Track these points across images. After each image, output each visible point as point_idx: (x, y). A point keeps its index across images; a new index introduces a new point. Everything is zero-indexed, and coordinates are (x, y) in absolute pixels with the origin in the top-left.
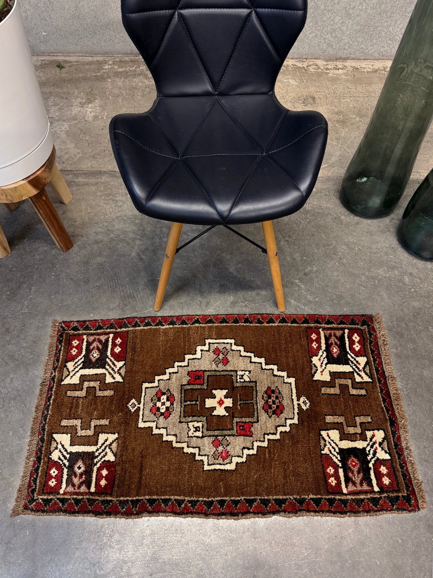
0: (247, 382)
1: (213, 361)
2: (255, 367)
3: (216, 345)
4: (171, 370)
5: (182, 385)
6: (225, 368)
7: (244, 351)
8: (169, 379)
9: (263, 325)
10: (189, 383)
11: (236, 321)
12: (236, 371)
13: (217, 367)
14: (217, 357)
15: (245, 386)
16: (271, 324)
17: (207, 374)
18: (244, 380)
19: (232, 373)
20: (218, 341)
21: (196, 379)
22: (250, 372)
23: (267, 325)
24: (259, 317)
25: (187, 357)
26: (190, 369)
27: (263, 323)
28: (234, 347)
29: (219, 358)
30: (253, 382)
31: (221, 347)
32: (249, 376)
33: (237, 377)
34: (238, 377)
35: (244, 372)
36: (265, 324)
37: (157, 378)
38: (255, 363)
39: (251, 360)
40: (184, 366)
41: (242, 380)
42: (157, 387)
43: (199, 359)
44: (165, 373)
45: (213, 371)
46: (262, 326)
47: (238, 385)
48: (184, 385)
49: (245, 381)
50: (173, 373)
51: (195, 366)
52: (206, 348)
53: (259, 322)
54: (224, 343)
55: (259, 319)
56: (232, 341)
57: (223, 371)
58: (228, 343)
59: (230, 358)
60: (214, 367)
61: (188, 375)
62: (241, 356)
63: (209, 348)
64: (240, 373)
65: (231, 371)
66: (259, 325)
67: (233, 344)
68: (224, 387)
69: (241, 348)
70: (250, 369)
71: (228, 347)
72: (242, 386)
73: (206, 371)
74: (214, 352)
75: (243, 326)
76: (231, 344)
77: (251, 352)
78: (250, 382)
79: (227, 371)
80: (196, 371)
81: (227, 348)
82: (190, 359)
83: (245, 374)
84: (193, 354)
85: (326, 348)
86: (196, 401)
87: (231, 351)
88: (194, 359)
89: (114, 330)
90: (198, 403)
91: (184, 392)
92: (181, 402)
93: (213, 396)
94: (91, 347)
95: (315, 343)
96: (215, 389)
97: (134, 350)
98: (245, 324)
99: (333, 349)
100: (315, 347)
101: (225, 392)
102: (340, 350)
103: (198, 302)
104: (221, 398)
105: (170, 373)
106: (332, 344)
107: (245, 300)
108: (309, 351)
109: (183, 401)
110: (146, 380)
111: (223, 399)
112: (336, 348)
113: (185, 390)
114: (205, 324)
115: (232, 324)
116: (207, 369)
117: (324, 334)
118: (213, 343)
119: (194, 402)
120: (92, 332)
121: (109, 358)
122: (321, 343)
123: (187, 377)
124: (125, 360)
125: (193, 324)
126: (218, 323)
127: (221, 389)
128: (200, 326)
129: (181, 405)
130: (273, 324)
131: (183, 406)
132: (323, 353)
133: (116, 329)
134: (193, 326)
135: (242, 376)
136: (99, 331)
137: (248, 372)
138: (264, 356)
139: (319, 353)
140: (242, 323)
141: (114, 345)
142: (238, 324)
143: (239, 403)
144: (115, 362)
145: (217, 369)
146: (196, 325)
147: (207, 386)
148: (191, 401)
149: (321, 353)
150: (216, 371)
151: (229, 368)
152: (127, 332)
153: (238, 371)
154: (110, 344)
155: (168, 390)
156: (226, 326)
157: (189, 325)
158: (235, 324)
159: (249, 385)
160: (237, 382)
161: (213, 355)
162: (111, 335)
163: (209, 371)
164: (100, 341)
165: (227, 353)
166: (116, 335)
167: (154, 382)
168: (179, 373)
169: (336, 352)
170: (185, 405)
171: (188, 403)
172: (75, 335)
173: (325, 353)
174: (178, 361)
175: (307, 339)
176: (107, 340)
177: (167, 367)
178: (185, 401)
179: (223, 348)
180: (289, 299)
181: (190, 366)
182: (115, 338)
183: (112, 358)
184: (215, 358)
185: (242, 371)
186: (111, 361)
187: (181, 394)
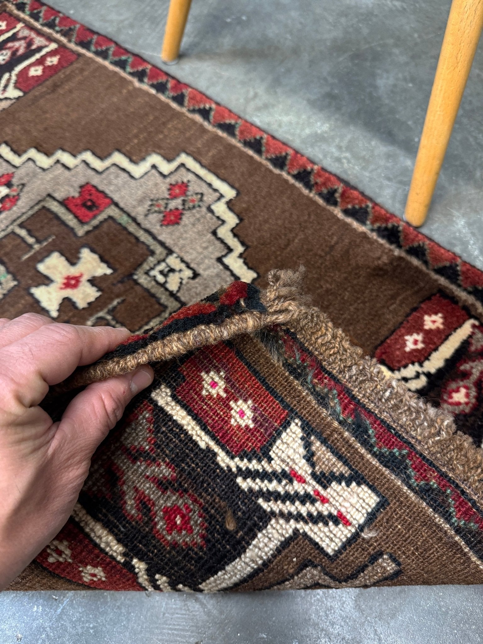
0: (166, 289)
1: (152, 200)
2: (218, 275)
3: (191, 177)
4: (66, 158)
5: (49, 195)
6: (156, 229)
7: (232, 230)
8: (44, 170)
9: (331, 208)
10: (64, 203)
11: (280, 162)
12: (170, 252)
13: (146, 215)
14: (167, 199)
15: (153, 296)
16: (349, 220)
17: (112, 211)
18: (166, 282)
19: (159, 250)
20: (202, 172)
21: (84, 205)
22: (196, 275)
23: (340, 215)
24: (340, 188)
25: (118, 158)
26: (96, 180)
27: (335, 204)
28: (220, 208)
29: (167, 204)
30: (177, 299)
31: (195, 187)
32: (184, 282)
33: (159, 262)
34: (162, 266)
35: (183, 266)
36: (338, 212)
37: (32, 153)
38: (227, 267)
39: (225, 256)
40: (94, 169)
41: (161, 279)
42: (14, 166)
43: (132, 177)
44: (48, 154)
45: (129, 215)
46: (324, 209)
47: (143, 280)
48: (54, 199)
49: (163, 285)
50: (64, 166)
51: (110, 183)
52: (166, 167)
53: (330, 198)
54: (210, 185)
55: (335, 191)
56: (229, 193)
57: (147, 231)
58: (216, 190)
59: (187, 219)
60: (139, 212)
61: (81, 187)
62: (214, 233)
63: (171, 173)
64: (173, 261)
65: (162, 244)
66: (321, 201)
67: (224, 200)
68: (111, 261)
69: (232, 220)
70: (201, 271)
71: (209, 197)
72: (147, 290)
73: (117, 205)
74: (172, 187)
75: (286, 181)
76: (222, 196)
77: (243, 243)
78: (172, 294)
79: (155, 238)
80: (103, 192)
81: (205, 198)
82: (117, 166)
83: (180, 271)
84: (132, 161)
85: (439, 371)
86: (38, 241)
87: (204, 209)
88: (124, 170)
89: (64, 40)
90: (37, 247)
91: (40, 210)
92: (15, 221)
93: (72, 260)
94: (10, 45)
95: (419, 337)
96: (93, 251)
97: (55, 87)
98: (292, 180)
99: (457, 391)
100: (410, 346)
101: (103, 270)
102: (475, 408)
103: (251, 94)
104: (81, 275)
105: (58, 161)
106: (466, 375)
107: (349, 148)
108: (383, 342)
109: (19, 222)
110: (13, 142)
111: (84, 279)
112: (467, 395)
113: (44, 207)
114: (214, 126)
115: (264, 162)
116: (122, 205)
117: (470, 337)
118: (188, 170)
119: (31, 240)
120: (37, 25)
121: (10, 76)
122: (436, 349)
123: (75, 190)
124: (25, 93)
125: (193, 111)
126: (240, 141)
127: (103, 259)
128: (201, 126)
129: (7, 227)
130: (355, 224)
131: (9, 230)
132: (418, 376)
133: (70, 41)
134: (190, 115)
135: (172, 270)
136: (46, 30)
137: (189, 273)
138: (261, 271)
139: (405, 366)
140: (289, 173)
141: (40, 62)
142: (277, 171)
143: (101, 314)
144: (11, 85)
145: (140, 219)
146: (198, 118)
147: (88, 233)
148: (30, 233)
149: (410, 371)
150: (134, 220)
151: (165, 235)
152: (79, 55)
153: (175, 255)
154: (38, 56)
155: (23, 185)
156: (251, 157)
157: (184, 110)
158: (271, 167)
159: (164, 299)
160: (147, 273)
161: (163, 190)
162: (53, 46)
163: (122, 209)
164: (30, 43)
165: (194, 207)
166: (62, 49)
167: (20, 155)
168: (73, 172)
169: (458, 404)
170: (13, 233)
171: (23, 233)
172: (11, 14)
173: (423, 381)
174: (94, 154)
175: (408, 315)
176: (39, 49)
177: (66, 147)
178: (21, 226)
179: (197, 194)
180: (456, 213)
181: (104, 175)
182: (52, 53)
183: (14, 78)
184: (162, 197)
185: (183, 261)
186: (9, 80)
187: (32, 208)
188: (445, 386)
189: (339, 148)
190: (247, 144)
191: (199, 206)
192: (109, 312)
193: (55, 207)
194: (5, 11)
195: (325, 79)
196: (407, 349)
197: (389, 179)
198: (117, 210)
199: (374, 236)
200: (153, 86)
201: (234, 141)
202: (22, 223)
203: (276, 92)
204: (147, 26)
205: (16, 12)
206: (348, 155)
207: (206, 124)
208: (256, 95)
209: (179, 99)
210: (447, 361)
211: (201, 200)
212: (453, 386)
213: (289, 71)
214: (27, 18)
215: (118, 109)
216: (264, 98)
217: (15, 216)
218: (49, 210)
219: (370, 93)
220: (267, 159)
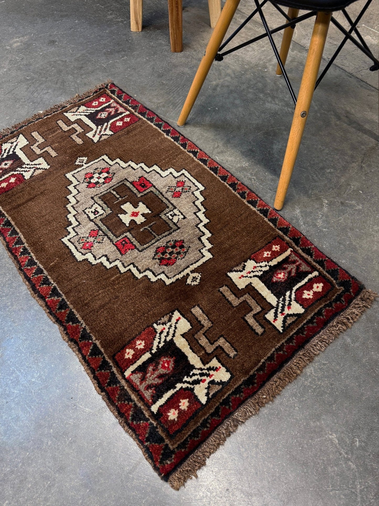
0: (173, 222)
1: (169, 187)
2: (193, 219)
3: (186, 179)
4: (133, 164)
5: (126, 179)
6: (170, 198)
7: (201, 203)
8: (123, 168)
9: (243, 200)
10: (132, 183)
11: (224, 178)
12: (175, 208)
13: (166, 192)
14: (176, 187)
15: (167, 223)
16: (249, 205)
17: (152, 189)
18: (173, 219)
19: (171, 206)
20: (191, 178)
21: (141, 185)
22: (185, 218)
23: (246, 203)
24: (248, 191)
25: (155, 167)
26: (146, 176)
27: (245, 198)
28: (197, 194)
29: (175, 189)
30: (176, 225)
31: (188, 183)
32: (180, 220)
33: (170, 211)
34: (171, 213)
35: (180, 214)
36: (245, 201)
37: (118, 160)
38: (197, 217)
39: (197, 212)
40: (145, 171)
41: (171, 217)
42: (110, 165)
43: (161, 176)
44: (126, 162)
45: (159, 191)
46: (240, 199)
47: (163, 217)
48: (128, 181)
49: (171, 220)
50: (132, 167)
51: (152, 178)
52: (176, 174)
53: (243, 195)
54: (194, 184)
55: (245, 192)
56: (202, 188)
57: (166, 198)
58: (196, 186)
59: (183, 196)
60: (164, 190)
61: (139, 177)
62: (194, 203)
63: (178, 177)
64: (176, 211)
65: (172, 204)
66: (239, 196)
67: (199, 190)
68: (151, 208)
69: (201, 199)
70: (187, 217)
71: (193, 188)
72: (165, 221)
73: (154, 187)
74: (178, 182)
75: (226, 186)
76: (198, 189)
77: (205, 208)
78: (174, 223)
79: (169, 202)
80: (149, 181)
81: (191, 189)
82: (155, 171)
83: (179, 215)
84: (161, 169)
85: (275, 265)
86: (121, 197)
87: (190, 193)
88: (158, 173)
89: (133, 111)
90: (120, 199)
91: (122, 184)
92: (111, 187)
93: (136, 206)
94: (107, 109)
95: (270, 253)
96: (143, 203)
97: (128, 132)
98: (228, 186)
99: (280, 274)
100: (265, 255)
101: (147, 211)
102: (286, 281)
103: (216, 145)
104: (139, 212)
105: (129, 165)
106: (285, 269)
107: (255, 175)
108: (255, 252)
109: (112, 188)
110: (109, 155)
111: (140, 214)
112: (284, 276)
113: (123, 184)
114: (198, 159)
115: (218, 177)
116: (156, 187)
117: (289, 255)
118: (185, 176)
119: (118, 196)
120: (120, 101)
121: (108, 124)
122: (275, 258)
123: (137, 179)
124: (115, 133)
125: (190, 152)
126: (208, 167)
127: (147, 207)
128: (193, 158)
129: (107, 190)
130: (252, 207)
131: (108, 191)
132: (266, 266)
133: (136, 112)
134: (188, 153)
135: (175, 215)
136: (124, 104)
137: (182, 217)
138: (211, 220)
139: (262, 262)
140: (227, 183)
141: (122, 119)
142: (223, 182)
143: (146, 227)
144: (108, 129)
145: (164, 193)
146: (191, 155)
147: (142, 196)
148: (117, 193)
149: (263, 264)
150: (161, 193)
151: (174, 201)
152: (140, 119)
153: (177, 209)
154: (120, 116)
155: (114, 173)
156: (213, 175)
157: (186, 150)
158: (220, 180)
159: (171, 225)
160: (165, 214)
161: (174, 183)
162: (128, 113)
163: (156, 189)
164: (117, 110)
165: (186, 192)
166: (131, 115)
167: (112, 161)
168: (136, 171)
169: (280, 278)
170: (110, 192)
171: (115, 193)
172: (108, 95)
173: (268, 268)
174: (145, 164)
175: (267, 244)
176: (121, 113)
177: (133, 160)
178: (113, 190)
179: (188, 186)
180: (296, 207)
181: (149, 174)
182: (127, 116)
183: (109, 125)
184: (173, 186)
185: (180, 212)
186: (107, 126)
187: (118, 183)
188: (276, 271)
189: (251, 174)
190: (211, 169)
191: (189, 191)
192: (149, 227)
193: (128, 184)
194: (105, 93)
195: (250, 143)
196: (264, 256)
197: (271, 190)
198: (154, 189)
199: (258, 212)
200: (172, 138)
201: (206, 167)
202: (114, 189)
203: (227, 146)
204: (171, 107)
205: (110, 94)
206: (255, 177)
207: (195, 158)
208: (218, 146)
209: (184, 146)
210: (278, 262)
211: (190, 189)
212: (279, 272)
213: (234, 137)
214: (116, 98)
215: (156, 146)
216: (222, 148)
217: (111, 186)
218: (125, 185)
219: (269, 151)
220: (219, 176)
